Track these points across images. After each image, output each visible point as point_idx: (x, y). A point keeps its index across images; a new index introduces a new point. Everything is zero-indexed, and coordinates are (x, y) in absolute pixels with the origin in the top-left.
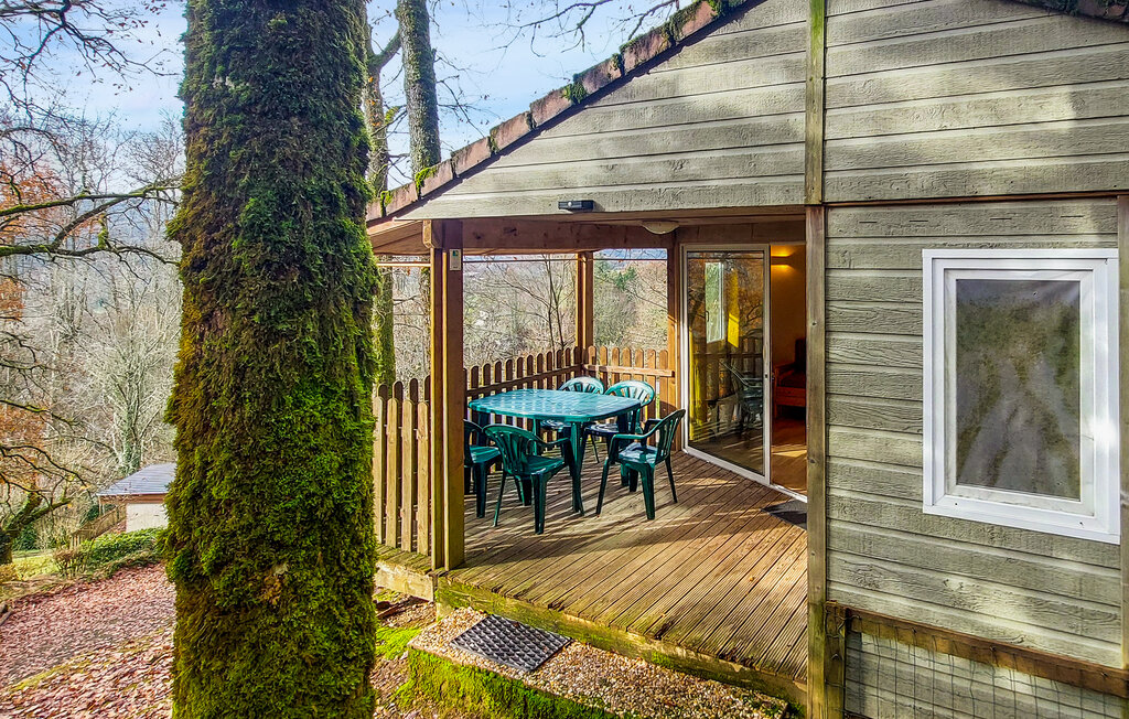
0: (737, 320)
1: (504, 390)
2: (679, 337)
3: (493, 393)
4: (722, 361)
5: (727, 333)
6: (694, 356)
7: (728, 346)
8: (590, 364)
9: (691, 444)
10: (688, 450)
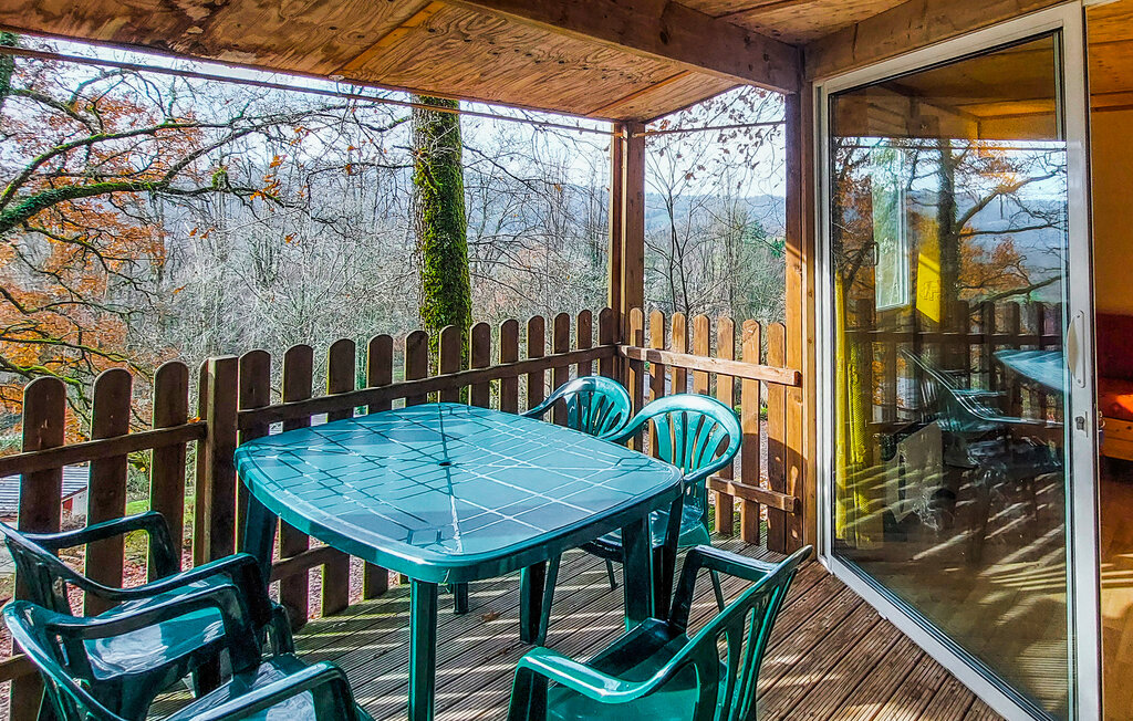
0: (936, 267)
1: (318, 419)
2: (811, 294)
3: (276, 428)
4: (902, 347)
5: (914, 291)
6: (847, 337)
7: (915, 317)
8: (633, 344)
9: (840, 550)
10: (829, 563)
